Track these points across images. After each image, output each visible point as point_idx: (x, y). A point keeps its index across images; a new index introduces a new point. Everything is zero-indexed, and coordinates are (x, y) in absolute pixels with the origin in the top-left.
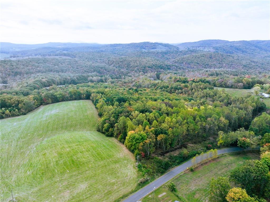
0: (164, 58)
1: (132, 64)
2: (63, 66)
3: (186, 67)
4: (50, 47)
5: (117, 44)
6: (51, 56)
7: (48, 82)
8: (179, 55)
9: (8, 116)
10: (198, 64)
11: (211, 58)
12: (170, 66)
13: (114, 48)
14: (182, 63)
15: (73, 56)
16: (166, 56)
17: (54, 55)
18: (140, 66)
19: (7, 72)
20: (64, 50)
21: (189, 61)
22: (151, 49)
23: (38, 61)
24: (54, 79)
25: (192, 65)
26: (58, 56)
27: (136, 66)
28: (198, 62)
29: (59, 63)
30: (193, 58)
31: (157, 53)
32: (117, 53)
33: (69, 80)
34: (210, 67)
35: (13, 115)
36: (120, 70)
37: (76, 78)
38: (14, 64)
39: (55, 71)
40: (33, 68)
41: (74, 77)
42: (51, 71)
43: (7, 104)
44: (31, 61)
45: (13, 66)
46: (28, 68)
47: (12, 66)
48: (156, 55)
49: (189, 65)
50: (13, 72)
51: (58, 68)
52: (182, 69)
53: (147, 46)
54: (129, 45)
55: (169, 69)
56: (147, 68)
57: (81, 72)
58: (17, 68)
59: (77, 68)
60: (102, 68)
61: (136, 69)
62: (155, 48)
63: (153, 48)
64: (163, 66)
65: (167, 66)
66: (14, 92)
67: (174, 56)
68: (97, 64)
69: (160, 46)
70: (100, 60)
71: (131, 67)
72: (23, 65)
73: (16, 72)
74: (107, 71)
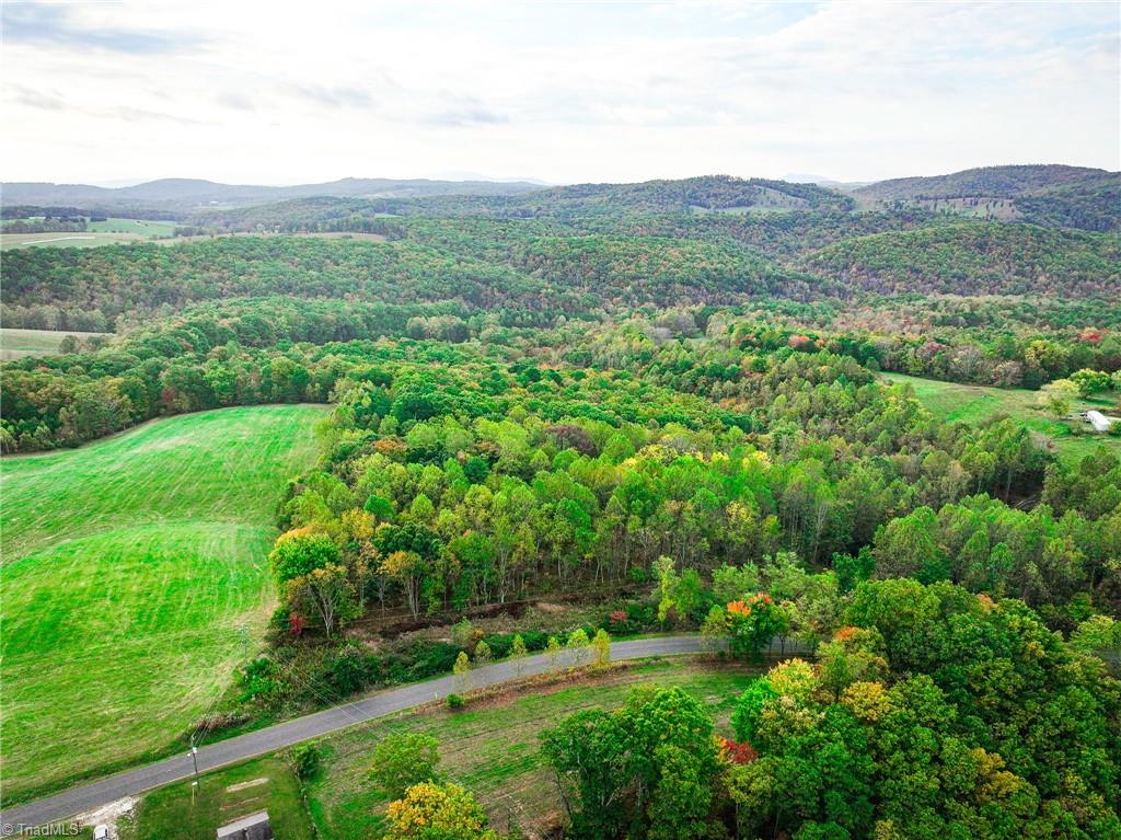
0: (775, 245)
1: (617, 268)
2: (338, 271)
3: (859, 284)
4: (332, 198)
5: (594, 186)
6: (317, 232)
7: (239, 331)
8: (842, 233)
10: (918, 271)
11: (982, 247)
12: (781, 279)
13: (579, 201)
14: (846, 267)
15: (398, 230)
16: (782, 237)
17: (328, 227)
18: (647, 278)
19: (128, 290)
20: (380, 206)
21: (875, 261)
22: (730, 206)
23: (249, 251)
24: (266, 319)
25: (887, 278)
26: (341, 231)
27: (633, 278)
28: (917, 266)
29: (328, 257)
30: (896, 245)
31: (748, 224)
32: (580, 222)
33: (328, 325)
34: (973, 288)
35: (26, 448)
36: (560, 292)
37: (359, 320)
38: (161, 260)
39: (302, 290)
40: (226, 275)
41: (355, 316)
42: (289, 288)
43: (20, 405)
44: (221, 250)
45: (154, 269)
46: (206, 275)
47: (148, 269)
48: (739, 234)
49: (875, 276)
50: (148, 290)
51: (318, 278)
52: (837, 293)
53: (715, 195)
54: (638, 188)
55: (776, 292)
56: (677, 285)
57: (403, 294)
58: (167, 274)
59: (392, 281)
60: (487, 282)
61: (629, 288)
62: (750, 204)
63: (739, 204)
64: (749, 281)
65: (768, 278)
66: (79, 363)
67: (819, 237)
68: (485, 269)
69: (772, 194)
70: (497, 248)
71: (613, 280)
72: (193, 265)
73: (161, 291)
74: (508, 293)
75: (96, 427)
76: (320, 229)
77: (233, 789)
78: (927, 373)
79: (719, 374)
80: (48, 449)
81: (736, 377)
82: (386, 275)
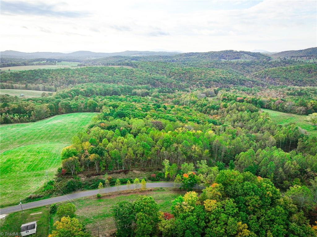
0: (244, 70)
1: (195, 77)
2: (117, 76)
3: (268, 82)
4: (120, 56)
5: (194, 53)
6: (114, 65)
7: (86, 92)
8: (266, 67)
9: (16, 122)
10: (287, 79)
11: (309, 72)
12: (244, 80)
13: (189, 57)
14: (265, 77)
15: (136, 65)
16: (247, 68)
17: (117, 64)
18: (204, 79)
20: (133, 59)
21: (274, 76)
22: (233, 59)
23: (94, 71)
24: (93, 89)
25: (277, 81)
26: (121, 65)
27: (200, 80)
28: (287, 77)
29: (115, 73)
30: (281, 71)
31: (237, 64)
32: (187, 63)
33: (110, 91)
34: (305, 84)
35: (22, 122)
36: (178, 83)
37: (119, 90)
38: (71, 73)
39: (107, 81)
40: (87, 77)
41: (118, 89)
42: (103, 81)
43: (22, 110)
44: (87, 70)
45: (69, 75)
46: (82, 77)
47: (67, 75)
48: (234, 67)
49: (274, 80)
50: (67, 81)
51: (111, 78)
52: (261, 85)
53: (229, 56)
54: (206, 54)
55: (242, 84)
56: (212, 82)
57: (134, 83)
58: (72, 76)
59: (131, 79)
60: (157, 80)
61: (198, 82)
62: (239, 58)
63: (236, 58)
64: (234, 81)
65: (240, 80)
66: (41, 100)
67: (258, 68)
68: (158, 76)
69: (246, 55)
70: (162, 70)
71: (194, 80)
72: (79, 74)
73: (70, 81)
74: (163, 83)
75: (40, 117)
76: (115, 65)
77: (32, 214)
78: (277, 109)
79: (213, 108)
80: (27, 122)
81: (218, 109)
82: (130, 78)
